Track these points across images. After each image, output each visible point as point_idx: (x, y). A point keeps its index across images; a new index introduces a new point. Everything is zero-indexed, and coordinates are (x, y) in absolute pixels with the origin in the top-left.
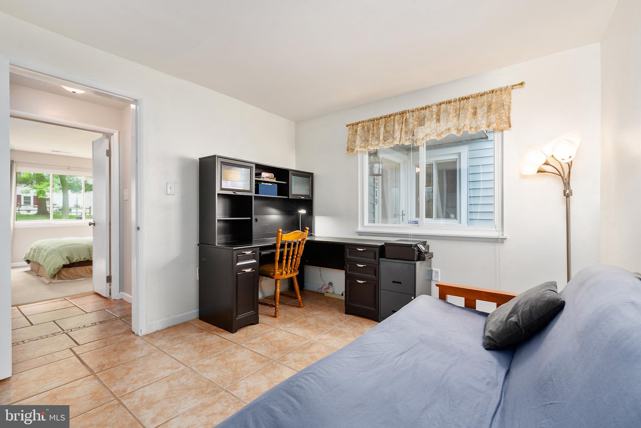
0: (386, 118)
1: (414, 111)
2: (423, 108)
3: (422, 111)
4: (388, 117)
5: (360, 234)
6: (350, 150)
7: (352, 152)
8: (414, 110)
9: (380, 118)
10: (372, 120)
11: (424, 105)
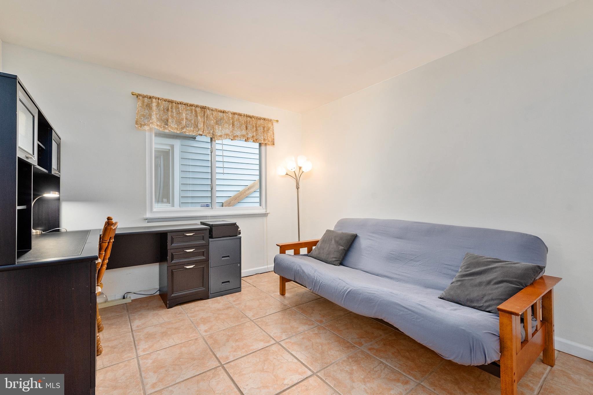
0: (186, 106)
1: (214, 111)
2: (221, 111)
3: (220, 113)
4: (189, 105)
5: (150, 220)
6: (139, 124)
7: (141, 127)
8: (214, 109)
9: (179, 103)
10: (169, 101)
11: (222, 109)
